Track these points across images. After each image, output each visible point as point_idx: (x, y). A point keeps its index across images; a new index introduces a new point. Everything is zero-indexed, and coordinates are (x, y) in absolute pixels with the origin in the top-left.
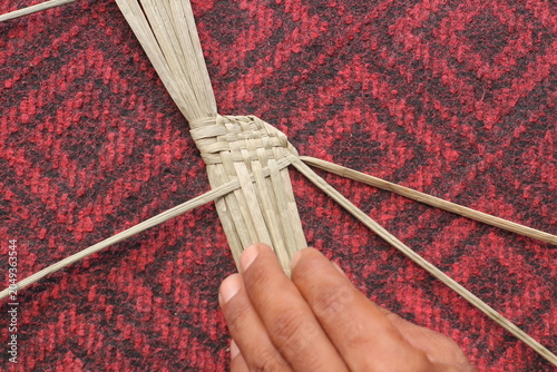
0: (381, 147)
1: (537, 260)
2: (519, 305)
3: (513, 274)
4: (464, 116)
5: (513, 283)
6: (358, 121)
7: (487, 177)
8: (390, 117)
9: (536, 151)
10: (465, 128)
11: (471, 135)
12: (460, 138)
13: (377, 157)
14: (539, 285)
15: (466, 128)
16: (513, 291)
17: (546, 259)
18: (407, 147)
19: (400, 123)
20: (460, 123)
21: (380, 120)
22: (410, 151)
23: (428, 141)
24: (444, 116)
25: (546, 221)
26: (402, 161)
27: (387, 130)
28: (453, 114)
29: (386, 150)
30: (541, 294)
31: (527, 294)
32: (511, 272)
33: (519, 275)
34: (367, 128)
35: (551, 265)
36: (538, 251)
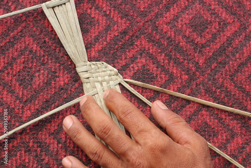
0: (154, 75)
1: (224, 121)
2: (216, 141)
3: (213, 128)
4: (190, 60)
5: (214, 132)
6: (144, 64)
7: (201, 86)
8: (158, 62)
9: (222, 74)
11: (193, 69)
12: (188, 70)
13: (153, 79)
14: (225, 132)
15: (191, 65)
16: (214, 135)
17: (228, 121)
18: (166, 74)
19: (162, 64)
20: (188, 63)
21: (154, 63)
22: (167, 76)
23: (175, 72)
24: (181, 61)
25: (227, 104)
26: (164, 81)
27: (157, 67)
28: (185, 60)
29: (157, 76)
30: (226, 136)
31: (220, 137)
32: (213, 127)
33: (216, 129)
34: (148, 67)
35: (230, 124)
36: (224, 118)
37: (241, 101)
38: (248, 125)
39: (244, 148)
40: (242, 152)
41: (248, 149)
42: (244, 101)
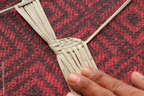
0: (53, 12)
1: (104, 46)
2: (97, 59)
3: (95, 50)
4: (81, 4)
5: (95, 53)
6: (46, 5)
7: (88, 21)
8: (57, 4)
9: (105, 14)
10: (81, 7)
11: (83, 9)
12: (80, 10)
13: (51, 15)
14: (104, 53)
16: (95, 55)
17: (107, 46)
18: (62, 12)
19: (60, 6)
20: (80, 6)
21: (53, 5)
22: (63, 13)
23: (69, 11)
24: (75, 4)
25: (108, 34)
26: (60, 16)
27: (56, 8)
28: (78, 4)
29: (55, 13)
30: (105, 56)
31: (100, 56)
32: (95, 49)
33: (97, 50)
34: (49, 7)
35: (109, 47)
36: (104, 43)
37: (119, 32)
38: (123, 49)
39: (119, 65)
40: (117, 68)
41: (122, 66)
42: (121, 32)
